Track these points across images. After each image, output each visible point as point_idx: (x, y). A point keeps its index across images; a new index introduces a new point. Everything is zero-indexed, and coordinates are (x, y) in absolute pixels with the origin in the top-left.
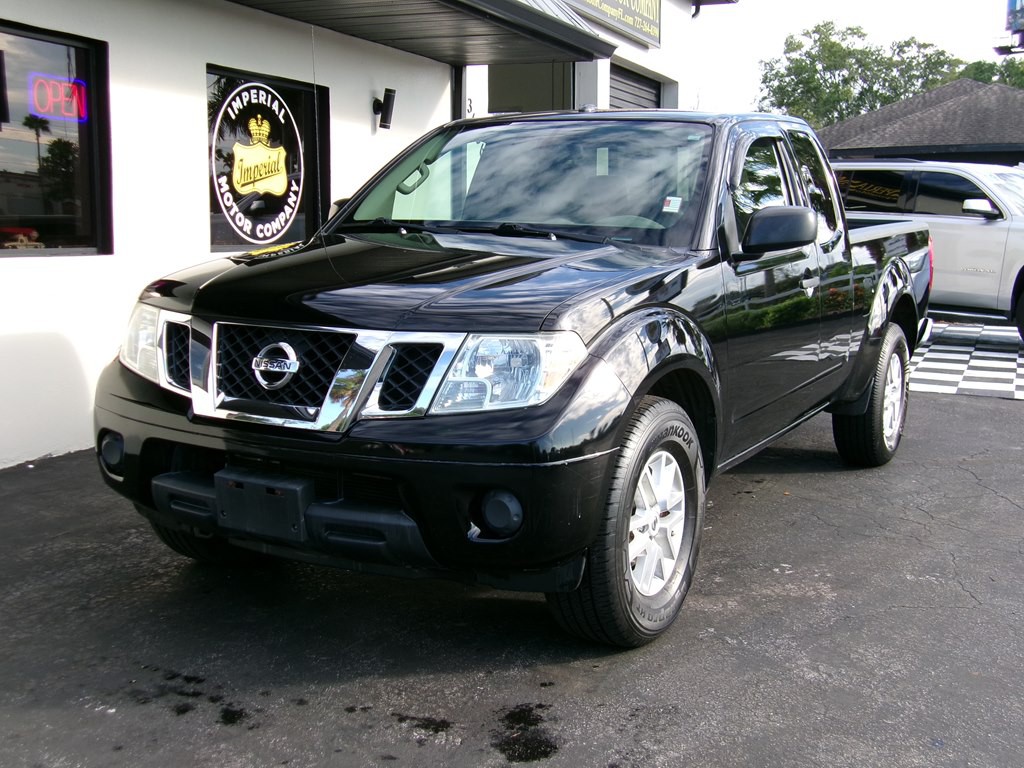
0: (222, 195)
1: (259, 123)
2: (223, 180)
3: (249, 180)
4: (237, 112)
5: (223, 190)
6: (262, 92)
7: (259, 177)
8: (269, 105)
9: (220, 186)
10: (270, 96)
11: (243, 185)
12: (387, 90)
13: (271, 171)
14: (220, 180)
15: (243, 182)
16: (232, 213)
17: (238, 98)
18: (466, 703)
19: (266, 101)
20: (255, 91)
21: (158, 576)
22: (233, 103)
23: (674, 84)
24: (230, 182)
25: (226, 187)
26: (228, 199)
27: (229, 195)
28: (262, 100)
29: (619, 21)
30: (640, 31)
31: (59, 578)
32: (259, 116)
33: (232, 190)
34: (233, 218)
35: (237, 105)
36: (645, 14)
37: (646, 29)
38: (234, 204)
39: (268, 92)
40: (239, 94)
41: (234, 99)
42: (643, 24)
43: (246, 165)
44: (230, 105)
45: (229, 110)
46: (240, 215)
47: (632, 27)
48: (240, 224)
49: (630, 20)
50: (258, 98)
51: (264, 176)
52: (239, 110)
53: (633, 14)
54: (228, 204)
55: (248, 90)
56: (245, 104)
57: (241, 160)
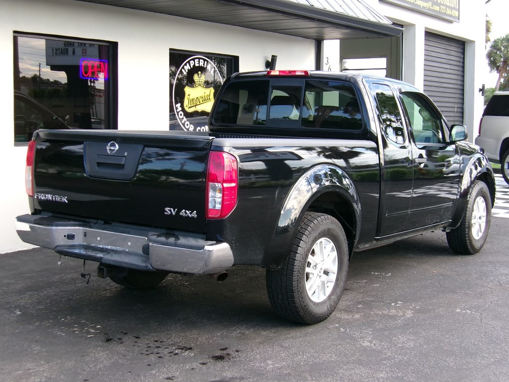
0: (178, 113)
1: (200, 76)
2: (179, 105)
3: (193, 105)
4: (187, 71)
5: (178, 111)
6: (201, 60)
7: (198, 103)
8: (205, 67)
9: (177, 108)
10: (206, 62)
11: (189, 108)
12: (273, 56)
13: (206, 100)
14: (177, 106)
15: (189, 106)
16: (183, 122)
17: (188, 64)
18: (205, 343)
19: (204, 64)
20: (198, 60)
21: (106, 290)
22: (185, 67)
23: (473, 42)
24: (182, 106)
25: (180, 109)
26: (181, 115)
27: (181, 112)
28: (201, 64)
29: (429, 9)
30: (445, 14)
31: (65, 288)
32: (200, 72)
33: (183, 110)
34: (184, 125)
35: (187, 67)
36: (448, 4)
37: (449, 12)
38: (184, 117)
39: (204, 60)
40: (189, 62)
41: (186, 65)
42: (446, 10)
43: (191, 97)
44: (183, 68)
45: (183, 70)
46: (188, 122)
47: (439, 12)
48: (187, 127)
49: (437, 8)
50: (199, 63)
51: (201, 102)
52: (188, 70)
53: (439, 5)
54: (181, 117)
55: (194, 60)
56: (192, 67)
57: (189, 95)
